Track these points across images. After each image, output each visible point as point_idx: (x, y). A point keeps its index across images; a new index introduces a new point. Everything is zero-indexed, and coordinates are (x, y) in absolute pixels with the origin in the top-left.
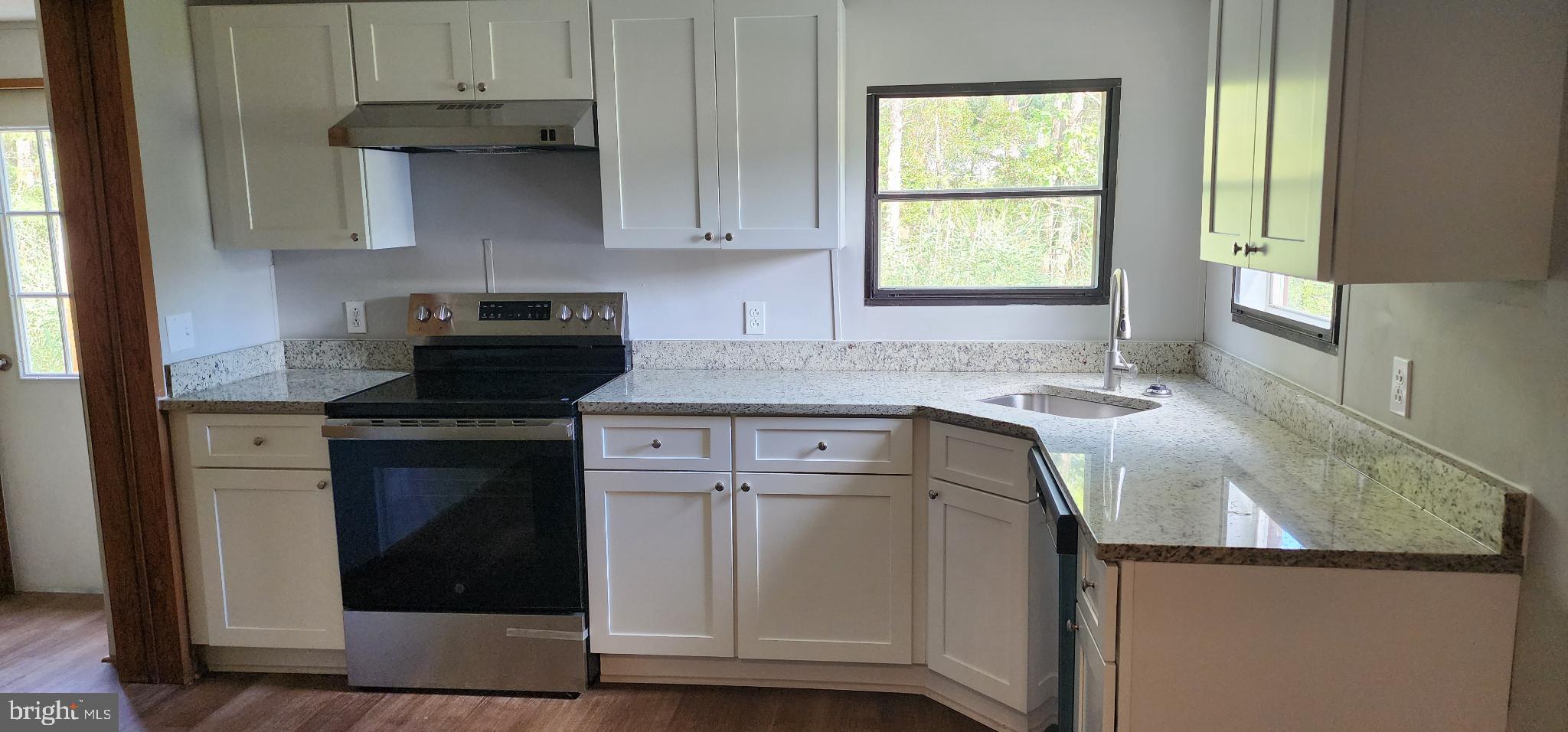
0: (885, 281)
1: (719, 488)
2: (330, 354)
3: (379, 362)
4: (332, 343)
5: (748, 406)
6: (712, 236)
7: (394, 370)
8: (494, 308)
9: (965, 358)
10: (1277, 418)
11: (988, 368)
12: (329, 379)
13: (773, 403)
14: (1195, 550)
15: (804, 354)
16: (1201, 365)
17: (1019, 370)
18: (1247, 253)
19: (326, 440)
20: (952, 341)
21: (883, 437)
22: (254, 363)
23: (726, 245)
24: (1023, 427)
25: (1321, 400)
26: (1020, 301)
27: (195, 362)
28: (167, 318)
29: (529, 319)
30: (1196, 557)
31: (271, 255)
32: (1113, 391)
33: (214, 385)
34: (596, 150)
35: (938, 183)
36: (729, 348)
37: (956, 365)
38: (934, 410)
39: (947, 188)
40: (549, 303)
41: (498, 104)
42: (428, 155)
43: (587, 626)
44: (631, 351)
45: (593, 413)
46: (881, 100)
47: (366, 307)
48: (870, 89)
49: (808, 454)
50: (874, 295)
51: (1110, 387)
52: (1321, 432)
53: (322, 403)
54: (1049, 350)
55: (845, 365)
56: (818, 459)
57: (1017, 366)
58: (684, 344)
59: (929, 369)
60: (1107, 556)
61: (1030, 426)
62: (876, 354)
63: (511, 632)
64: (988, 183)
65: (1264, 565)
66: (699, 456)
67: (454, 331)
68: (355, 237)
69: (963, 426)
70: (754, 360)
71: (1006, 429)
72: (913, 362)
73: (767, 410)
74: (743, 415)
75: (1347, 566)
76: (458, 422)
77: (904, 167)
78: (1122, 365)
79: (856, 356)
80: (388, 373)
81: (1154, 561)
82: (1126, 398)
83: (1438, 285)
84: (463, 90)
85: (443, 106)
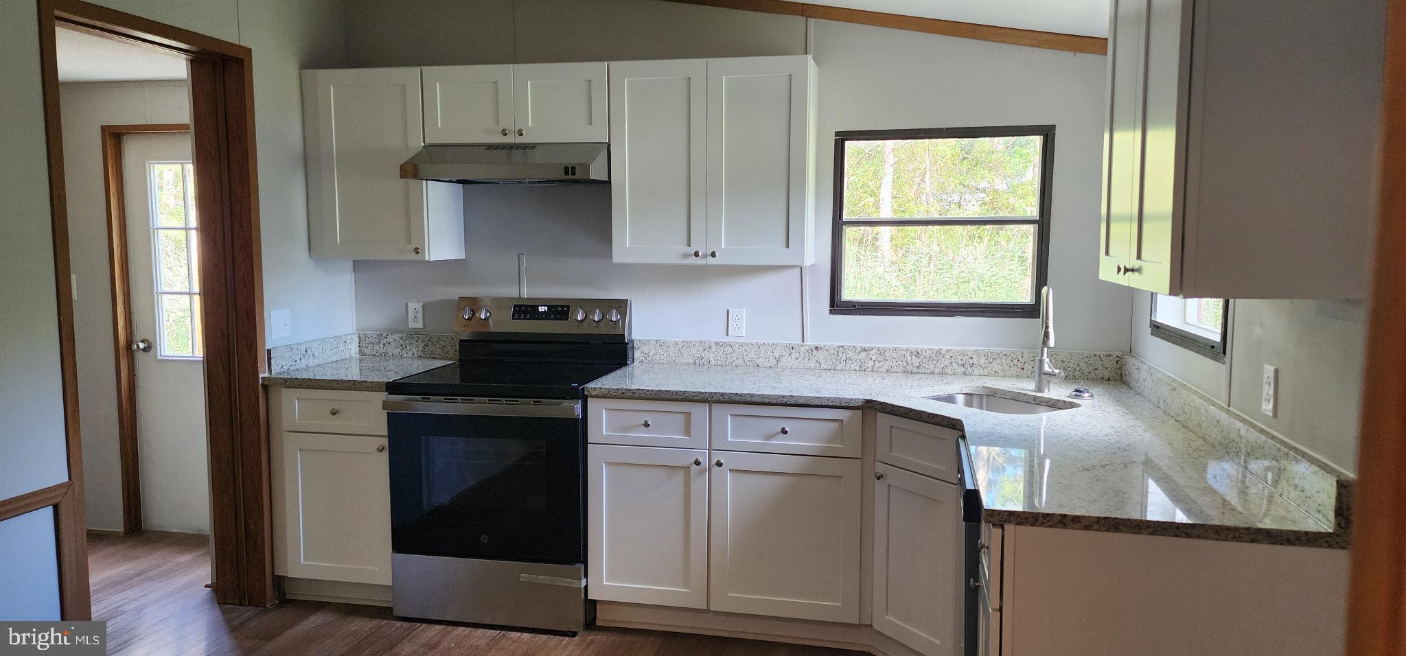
0: (849, 293)
1: (697, 463)
2: (393, 345)
3: (432, 352)
4: (396, 336)
5: (722, 395)
6: (700, 254)
7: (443, 359)
8: (525, 310)
9: (916, 361)
10: (1181, 419)
11: (936, 371)
12: (391, 365)
13: (744, 392)
14: (1067, 518)
15: (777, 354)
16: (1127, 373)
17: (964, 373)
18: (1125, 273)
19: (385, 413)
20: (905, 347)
21: (836, 425)
22: (334, 350)
23: (711, 261)
24: (953, 419)
25: (1212, 403)
26: (966, 314)
27: (290, 347)
28: (271, 312)
29: (552, 319)
30: (1068, 524)
31: (352, 264)
32: (1043, 392)
33: (304, 366)
34: (609, 182)
35: (928, 212)
36: (714, 348)
37: (908, 368)
38: (881, 403)
39: (935, 215)
40: (568, 307)
41: (533, 146)
42: (478, 185)
43: (586, 576)
44: (633, 348)
45: (597, 396)
46: (847, 143)
47: (423, 306)
48: (837, 134)
49: (770, 437)
50: (838, 306)
51: (1040, 390)
52: (1211, 430)
53: (384, 382)
54: (991, 357)
55: (812, 365)
56: (780, 442)
57: (963, 369)
58: (676, 344)
59: (885, 370)
60: (992, 519)
61: (958, 418)
62: (838, 356)
63: (524, 577)
64: (972, 212)
65: (1126, 532)
66: (682, 436)
67: (493, 328)
68: (417, 251)
69: (904, 417)
70: (734, 358)
71: (939, 420)
72: (871, 363)
73: (738, 399)
74: (719, 402)
75: (1198, 537)
76: (489, 400)
77: (896, 198)
78: (1051, 370)
79: (821, 357)
80: (438, 361)
81: (1031, 525)
82: (1052, 399)
83: (1295, 301)
84: (505, 134)
85: (490, 147)
